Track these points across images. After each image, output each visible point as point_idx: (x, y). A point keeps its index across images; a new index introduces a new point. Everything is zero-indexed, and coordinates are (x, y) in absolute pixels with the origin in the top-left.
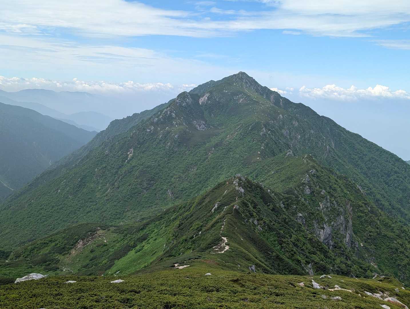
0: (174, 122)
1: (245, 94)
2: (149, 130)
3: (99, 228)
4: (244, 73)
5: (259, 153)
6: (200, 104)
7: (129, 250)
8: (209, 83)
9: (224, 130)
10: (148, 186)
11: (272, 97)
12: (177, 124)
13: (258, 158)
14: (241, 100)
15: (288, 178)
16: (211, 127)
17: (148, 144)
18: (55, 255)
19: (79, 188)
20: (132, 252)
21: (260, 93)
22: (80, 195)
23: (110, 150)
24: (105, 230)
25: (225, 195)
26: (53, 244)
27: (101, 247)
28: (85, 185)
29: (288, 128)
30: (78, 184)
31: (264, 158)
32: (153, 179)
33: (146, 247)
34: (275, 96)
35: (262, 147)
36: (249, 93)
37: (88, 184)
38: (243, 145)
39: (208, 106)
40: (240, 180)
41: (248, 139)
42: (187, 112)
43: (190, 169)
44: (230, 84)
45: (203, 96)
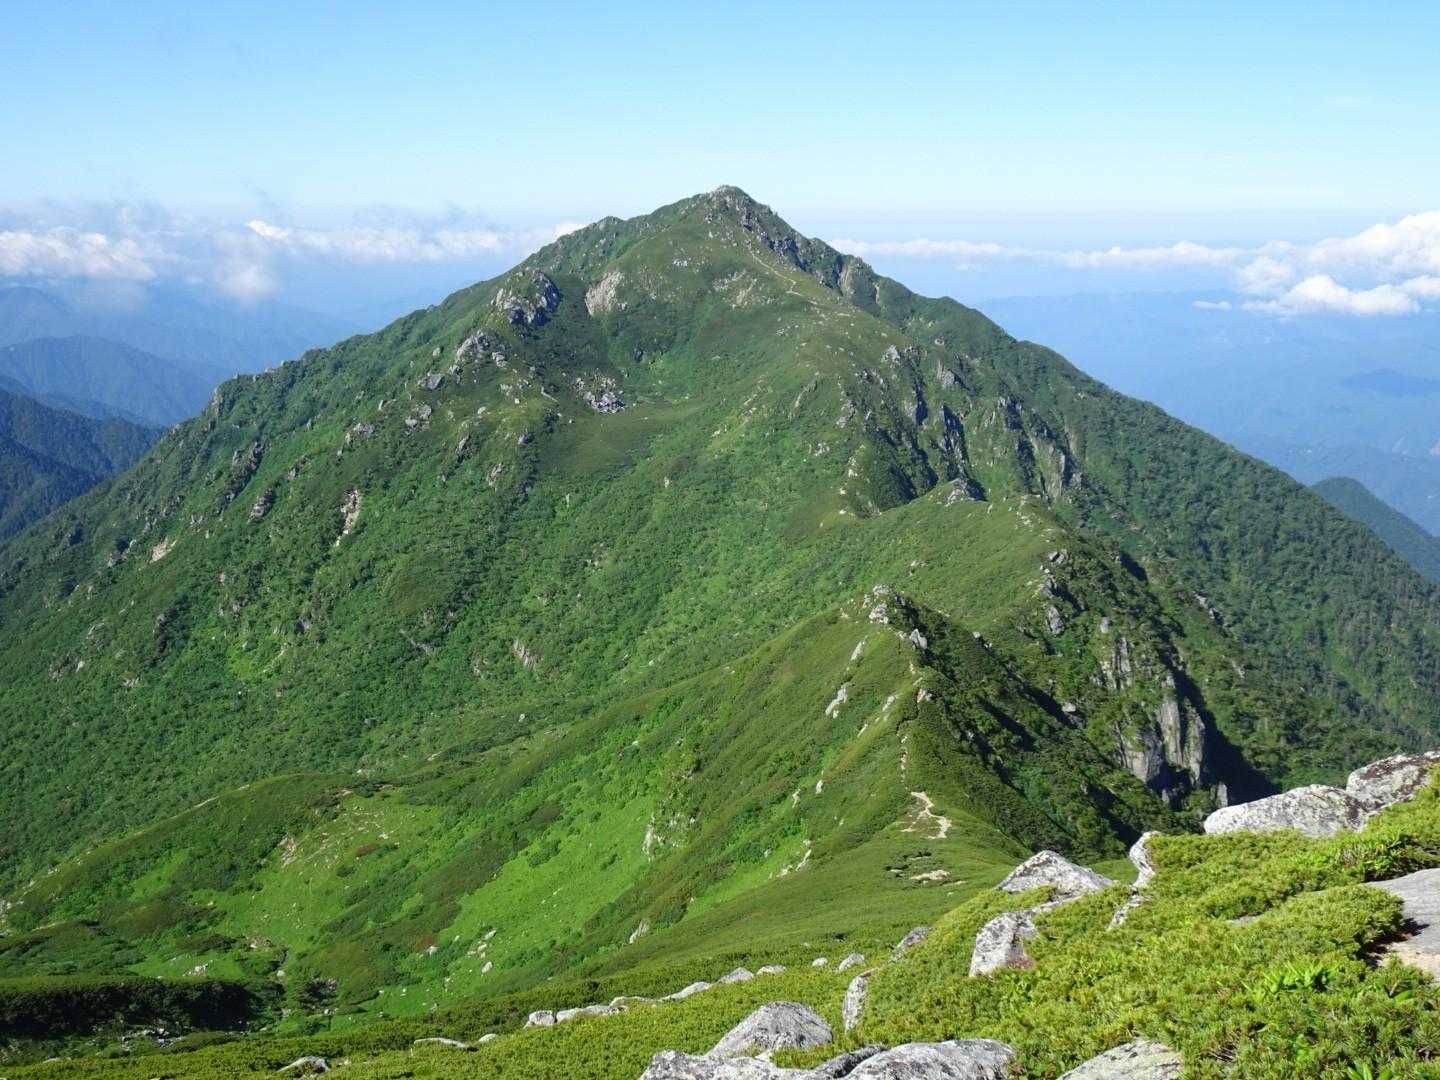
0: (504, 387)
1: (754, 271)
2: (414, 422)
3: (348, 792)
4: (737, 193)
5: (843, 492)
6: (591, 312)
7: (502, 861)
8: (602, 227)
9: (692, 410)
10: (440, 629)
11: (845, 276)
12: (516, 393)
13: (842, 512)
14: (742, 294)
16: (640, 398)
17: (411, 475)
18: (201, 894)
19: (164, 644)
20: (518, 865)
21: (803, 266)
22: (168, 676)
23: (271, 499)
24: (372, 799)
25: (861, 659)
26: (180, 858)
27: (374, 855)
28: (186, 638)
29: (920, 396)
30: (157, 636)
31: (863, 513)
32: (457, 601)
33: (568, 843)
34: (854, 275)
35: (851, 472)
36: (769, 268)
37: (195, 633)
38: (779, 464)
39: (619, 321)
40: (891, 604)
41: (792, 441)
42: (548, 347)
43: (589, 561)
44: (694, 235)
45: (598, 282)
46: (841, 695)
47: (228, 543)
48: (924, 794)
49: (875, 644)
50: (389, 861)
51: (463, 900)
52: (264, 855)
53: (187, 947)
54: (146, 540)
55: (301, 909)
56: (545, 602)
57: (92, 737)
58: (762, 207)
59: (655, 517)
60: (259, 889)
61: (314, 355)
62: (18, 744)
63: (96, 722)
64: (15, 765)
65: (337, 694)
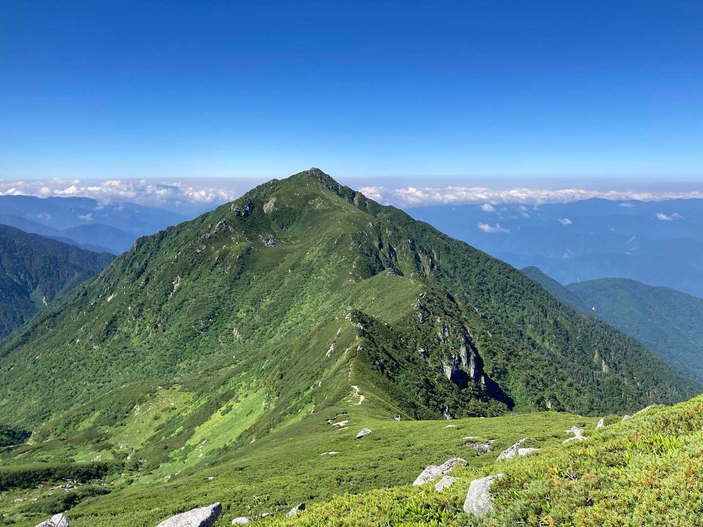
0: (233, 238)
1: (323, 197)
2: (200, 251)
3: (160, 387)
4: (318, 170)
5: (351, 273)
6: (265, 212)
7: (212, 413)
8: (272, 182)
9: (300, 246)
10: (207, 326)
11: (356, 199)
12: (237, 240)
13: (350, 280)
14: (319, 205)
15: (395, 304)
16: (282, 242)
17: (199, 270)
18: (103, 428)
19: (107, 334)
20: (217, 415)
21: (340, 195)
22: (109, 344)
23: (147, 280)
24: (169, 390)
25: (340, 334)
26: (97, 414)
27: (168, 411)
28: (116, 331)
29: (380, 240)
30: (105, 330)
31: (357, 280)
32: (213, 316)
33: (236, 406)
34: (359, 199)
35: (354, 266)
36: (327, 196)
37: (119, 329)
38: (329, 264)
39: (275, 215)
40: (353, 314)
41: (334, 256)
42: (249, 224)
43: (261, 300)
44: (302, 185)
45: (268, 201)
46: (332, 348)
47: (132, 296)
48: (356, 386)
49: (345, 328)
50: (174, 413)
51: (197, 429)
52: (127, 413)
53: (95, 449)
54: (104, 296)
55: (140, 433)
56: (245, 315)
57: (80, 367)
58: (326, 175)
59: (286, 284)
60: (125, 425)
61: (170, 229)
62: (53, 370)
63: (82, 362)
64: (52, 378)
65: (168, 350)
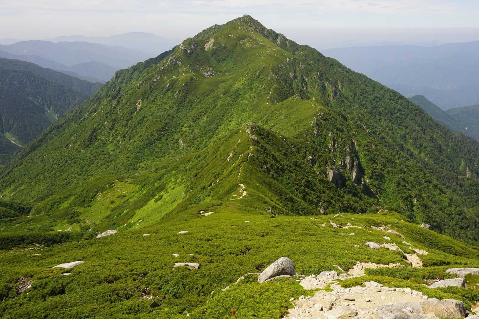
0: (180, 70)
1: (251, 38)
2: (156, 80)
3: (117, 180)
4: (249, 16)
5: (268, 98)
6: (206, 50)
7: (149, 200)
8: (214, 27)
9: (231, 76)
10: (160, 136)
11: (278, 40)
12: (183, 72)
13: (267, 103)
15: (297, 122)
16: (218, 73)
17: (155, 94)
18: (76, 208)
19: (90, 141)
20: (152, 202)
21: (266, 37)
22: (92, 149)
23: (118, 102)
24: (123, 182)
25: (239, 143)
26: (73, 198)
27: (120, 198)
28: (96, 139)
29: (295, 72)
30: (89, 138)
31: (273, 103)
32: (164, 129)
33: (165, 196)
34: (281, 39)
35: (271, 92)
36: (255, 37)
37: (99, 137)
38: (252, 91)
39: (214, 53)
40: (252, 128)
41: (256, 84)
42: (193, 59)
43: (200, 118)
44: (235, 28)
45: (208, 42)
46: (231, 155)
47: (107, 113)
48: (243, 184)
49: (243, 139)
50: (125, 199)
51: (137, 211)
52: (92, 198)
53: (68, 222)
54: (90, 113)
55: (101, 212)
56: (188, 129)
57: (72, 164)
58: (256, 21)
59: (219, 106)
60: (91, 207)
61: (139, 64)
62: (56, 166)
63: (73, 161)
64: (54, 172)
65: (132, 154)
